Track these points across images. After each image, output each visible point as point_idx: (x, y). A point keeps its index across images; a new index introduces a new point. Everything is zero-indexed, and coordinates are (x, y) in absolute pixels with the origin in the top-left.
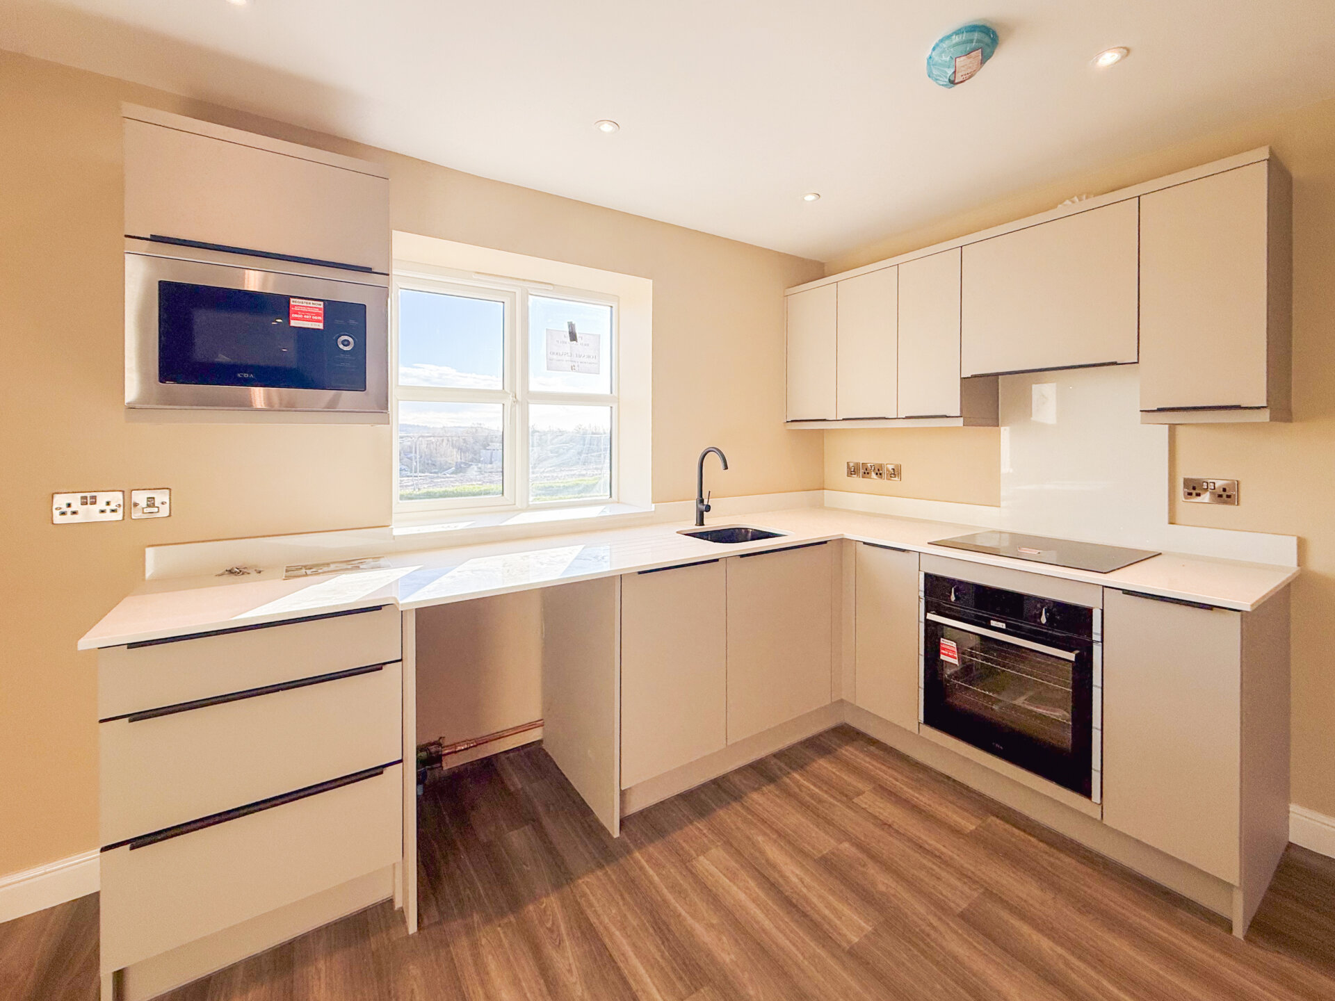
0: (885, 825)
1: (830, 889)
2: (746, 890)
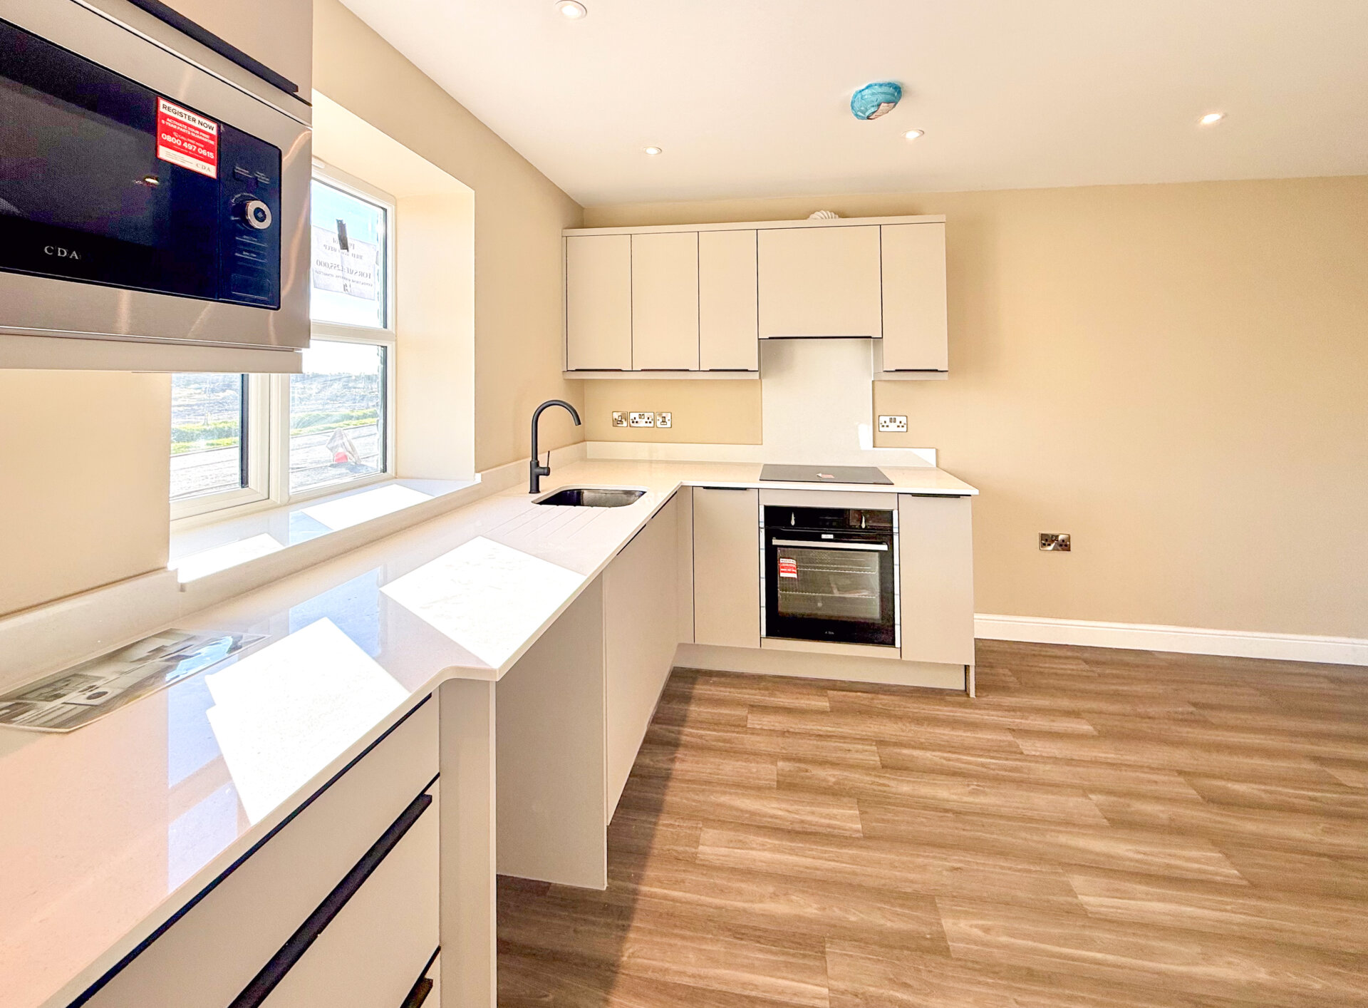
0: (784, 733)
1: (808, 803)
2: (763, 847)
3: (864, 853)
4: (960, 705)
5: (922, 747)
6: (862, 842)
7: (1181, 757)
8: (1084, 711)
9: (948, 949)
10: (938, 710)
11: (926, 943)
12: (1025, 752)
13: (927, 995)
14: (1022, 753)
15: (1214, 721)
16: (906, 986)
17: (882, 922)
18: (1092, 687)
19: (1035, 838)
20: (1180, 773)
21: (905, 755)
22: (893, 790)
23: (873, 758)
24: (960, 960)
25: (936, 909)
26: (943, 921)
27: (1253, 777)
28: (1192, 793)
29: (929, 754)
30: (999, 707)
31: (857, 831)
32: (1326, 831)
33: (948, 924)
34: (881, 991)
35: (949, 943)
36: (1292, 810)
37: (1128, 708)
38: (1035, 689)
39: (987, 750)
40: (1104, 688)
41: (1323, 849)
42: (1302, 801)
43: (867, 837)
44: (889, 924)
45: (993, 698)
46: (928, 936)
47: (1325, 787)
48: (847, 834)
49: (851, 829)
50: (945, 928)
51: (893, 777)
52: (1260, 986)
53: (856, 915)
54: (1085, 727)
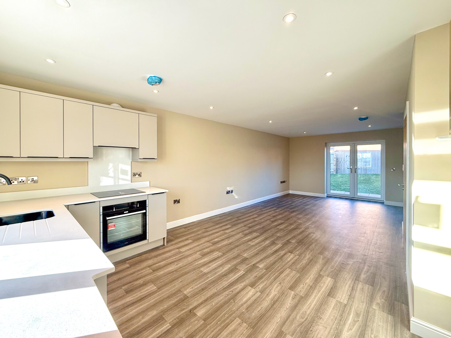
3: (160, 292)
4: (164, 248)
5: (160, 262)
6: (159, 290)
7: (207, 239)
8: (189, 238)
9: (188, 296)
10: (159, 252)
11: (183, 299)
12: (182, 251)
13: (189, 307)
14: (182, 252)
15: (208, 230)
16: (184, 309)
17: (172, 302)
18: (187, 233)
19: (192, 266)
20: (208, 242)
21: (157, 266)
22: (159, 275)
23: (150, 271)
24: (191, 296)
25: (182, 291)
26: (184, 292)
27: (217, 237)
28: (211, 244)
29: (163, 262)
30: (172, 245)
31: (156, 289)
32: (228, 241)
33: (185, 292)
34: (180, 314)
35: (187, 295)
36: (223, 240)
37: (195, 234)
38: (177, 238)
39: (174, 255)
40: (189, 232)
41: (228, 244)
42: (224, 238)
43: (159, 288)
44: (174, 301)
45: (170, 244)
46: (183, 297)
47: (225, 234)
48: (154, 291)
49: (154, 289)
50: (185, 293)
51: (157, 272)
52: (230, 267)
53: (165, 305)
54: (190, 241)
